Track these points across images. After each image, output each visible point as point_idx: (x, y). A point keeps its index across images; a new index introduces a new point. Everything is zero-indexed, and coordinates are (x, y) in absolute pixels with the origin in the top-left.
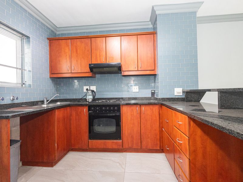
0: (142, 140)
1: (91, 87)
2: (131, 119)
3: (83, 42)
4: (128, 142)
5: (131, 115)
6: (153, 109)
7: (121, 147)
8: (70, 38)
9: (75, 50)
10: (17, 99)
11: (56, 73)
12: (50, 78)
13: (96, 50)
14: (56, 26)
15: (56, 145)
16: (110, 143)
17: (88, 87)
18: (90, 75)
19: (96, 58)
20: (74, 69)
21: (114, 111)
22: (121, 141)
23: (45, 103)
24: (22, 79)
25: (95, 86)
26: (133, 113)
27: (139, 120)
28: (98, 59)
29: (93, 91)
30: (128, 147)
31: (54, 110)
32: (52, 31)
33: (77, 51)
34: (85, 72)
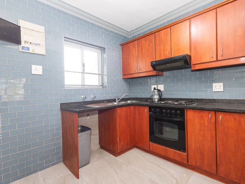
0: (218, 162)
1: (158, 86)
2: (200, 129)
3: (147, 40)
4: (196, 158)
5: (200, 123)
6: (240, 121)
7: (185, 162)
8: (136, 39)
9: (140, 50)
10: (95, 97)
11: (126, 74)
12: (123, 79)
13: (160, 45)
14: (127, 31)
15: (118, 139)
16: (171, 152)
17: (156, 86)
18: (154, 73)
19: (160, 54)
20: (140, 69)
21: (176, 115)
22: (186, 154)
23: (117, 101)
24: (102, 81)
25: (163, 85)
26: (202, 122)
27: (214, 132)
28: (162, 55)
29: (159, 91)
30: (196, 165)
31: (116, 108)
32: (125, 37)
33: (142, 51)
34: (149, 70)
